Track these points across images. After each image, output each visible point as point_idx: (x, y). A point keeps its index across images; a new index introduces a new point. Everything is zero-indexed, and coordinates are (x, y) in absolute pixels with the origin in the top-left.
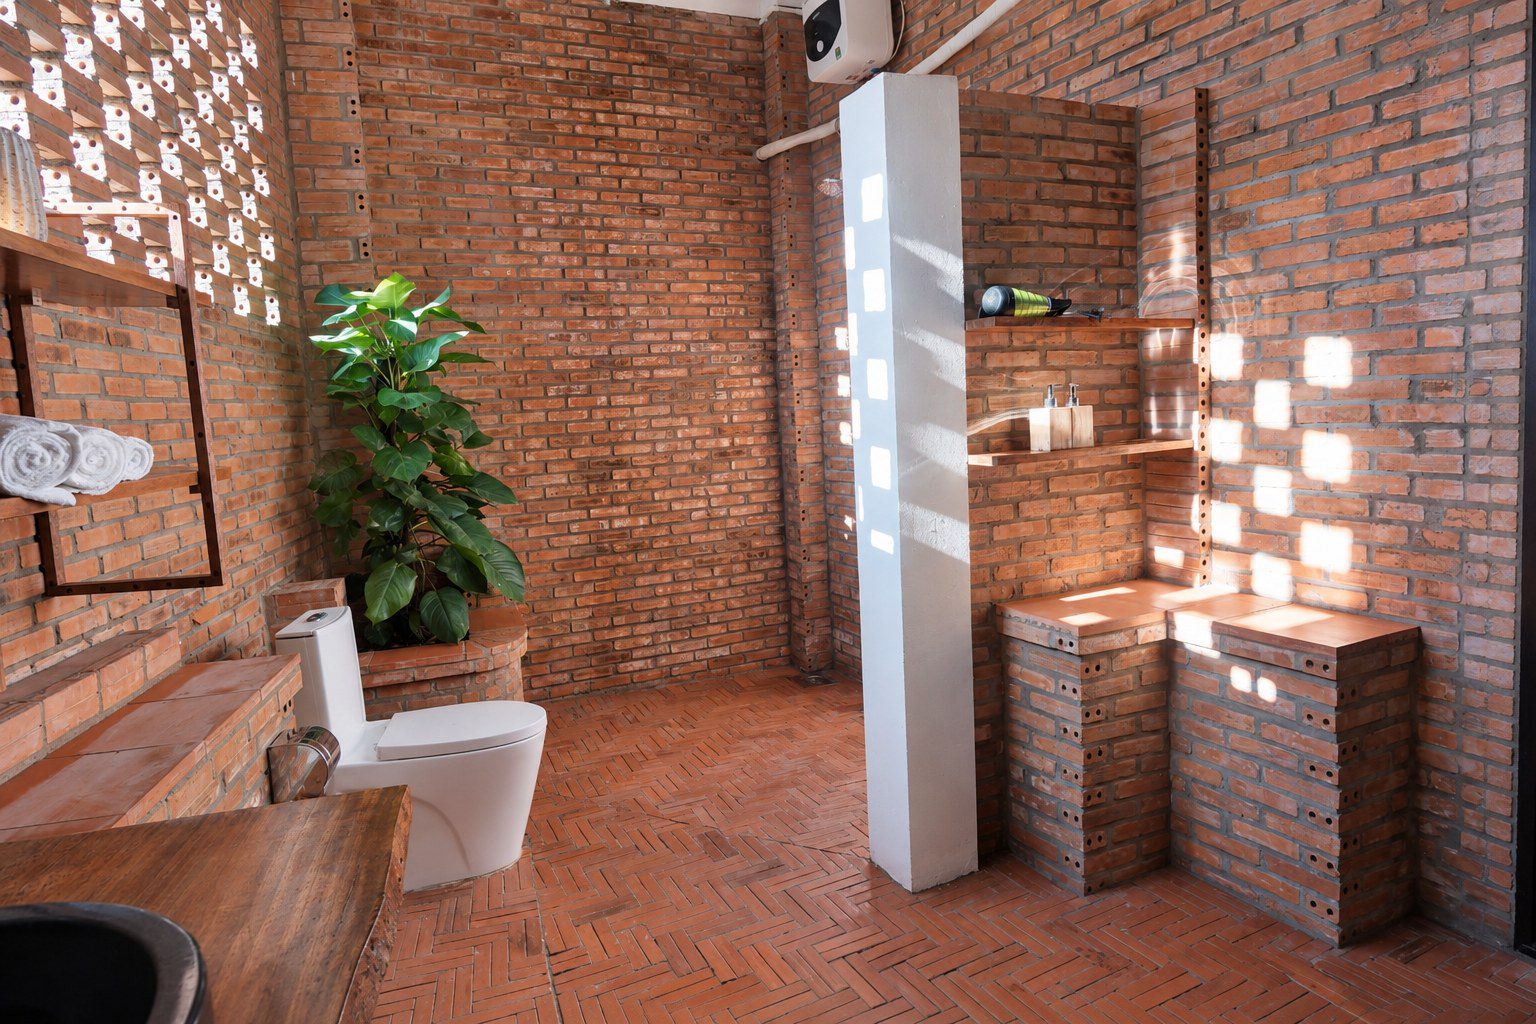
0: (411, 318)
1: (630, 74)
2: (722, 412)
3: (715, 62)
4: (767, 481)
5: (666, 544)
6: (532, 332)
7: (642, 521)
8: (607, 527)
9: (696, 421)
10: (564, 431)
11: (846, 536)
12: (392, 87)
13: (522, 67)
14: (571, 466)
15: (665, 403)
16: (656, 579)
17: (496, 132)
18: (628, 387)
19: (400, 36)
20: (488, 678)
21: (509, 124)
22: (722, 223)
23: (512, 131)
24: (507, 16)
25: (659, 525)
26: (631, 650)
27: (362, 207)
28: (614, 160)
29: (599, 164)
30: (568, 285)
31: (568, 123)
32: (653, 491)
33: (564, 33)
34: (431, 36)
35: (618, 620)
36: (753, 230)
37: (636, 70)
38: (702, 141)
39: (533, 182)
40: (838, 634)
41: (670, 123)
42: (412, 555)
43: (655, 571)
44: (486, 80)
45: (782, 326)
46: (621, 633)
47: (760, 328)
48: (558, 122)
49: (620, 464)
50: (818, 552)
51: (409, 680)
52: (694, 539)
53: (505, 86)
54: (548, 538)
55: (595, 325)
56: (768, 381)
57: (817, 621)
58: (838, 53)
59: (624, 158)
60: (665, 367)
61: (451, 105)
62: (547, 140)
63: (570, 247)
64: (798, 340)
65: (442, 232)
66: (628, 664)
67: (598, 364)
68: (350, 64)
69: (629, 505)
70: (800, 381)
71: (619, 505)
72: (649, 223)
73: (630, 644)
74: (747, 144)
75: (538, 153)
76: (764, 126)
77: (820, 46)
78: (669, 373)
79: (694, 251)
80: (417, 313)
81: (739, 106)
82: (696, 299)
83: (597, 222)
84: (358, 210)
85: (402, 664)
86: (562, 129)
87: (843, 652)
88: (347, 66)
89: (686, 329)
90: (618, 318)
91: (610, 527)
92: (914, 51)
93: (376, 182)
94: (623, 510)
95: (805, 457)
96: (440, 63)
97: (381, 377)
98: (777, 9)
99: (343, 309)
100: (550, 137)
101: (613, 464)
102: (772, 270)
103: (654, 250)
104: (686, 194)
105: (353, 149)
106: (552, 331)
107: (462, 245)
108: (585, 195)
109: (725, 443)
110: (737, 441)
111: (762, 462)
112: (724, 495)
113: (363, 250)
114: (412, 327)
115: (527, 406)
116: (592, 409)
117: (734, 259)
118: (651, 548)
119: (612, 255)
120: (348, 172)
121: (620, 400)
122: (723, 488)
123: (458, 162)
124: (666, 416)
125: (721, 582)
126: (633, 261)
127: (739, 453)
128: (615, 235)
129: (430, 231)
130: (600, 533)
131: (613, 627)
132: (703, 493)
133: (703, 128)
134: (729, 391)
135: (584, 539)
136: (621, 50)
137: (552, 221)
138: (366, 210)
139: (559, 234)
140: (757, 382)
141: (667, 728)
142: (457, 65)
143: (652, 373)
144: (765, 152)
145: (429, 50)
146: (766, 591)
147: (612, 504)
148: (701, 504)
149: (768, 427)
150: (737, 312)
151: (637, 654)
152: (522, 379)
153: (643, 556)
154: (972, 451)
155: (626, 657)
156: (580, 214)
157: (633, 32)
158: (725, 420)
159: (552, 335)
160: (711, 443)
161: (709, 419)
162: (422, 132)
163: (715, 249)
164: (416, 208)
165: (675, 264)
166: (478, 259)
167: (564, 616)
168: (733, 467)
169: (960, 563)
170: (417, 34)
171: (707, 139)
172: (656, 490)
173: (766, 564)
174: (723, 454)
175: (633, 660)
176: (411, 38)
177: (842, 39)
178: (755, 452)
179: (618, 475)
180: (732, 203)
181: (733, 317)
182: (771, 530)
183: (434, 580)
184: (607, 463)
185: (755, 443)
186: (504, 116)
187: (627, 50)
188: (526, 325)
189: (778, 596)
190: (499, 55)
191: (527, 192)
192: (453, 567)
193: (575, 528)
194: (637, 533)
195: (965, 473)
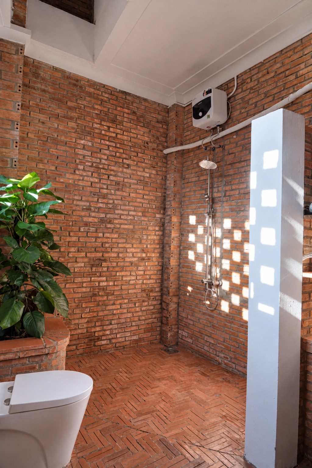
0: (36, 193)
1: (123, 116)
2: (144, 243)
3: (152, 117)
4: (158, 271)
5: (118, 293)
6: (77, 205)
7: (111, 283)
8: (97, 285)
9: (135, 246)
10: (85, 246)
11: (188, 294)
12: (33, 104)
13: (85, 106)
14: (86, 260)
15: (124, 238)
16: (114, 307)
17: (73, 128)
18: (110, 230)
19: (39, 85)
20: (54, 355)
21: (77, 126)
22: (150, 174)
23: (78, 128)
24: (81, 87)
25: (117, 285)
26: (101, 336)
27: (16, 146)
28: (114, 145)
29: (109, 146)
30: (92, 189)
31: (99, 129)
32: (116, 272)
33: (101, 97)
34: (51, 88)
35: (97, 324)
36: (161, 178)
37: (125, 115)
38: (146, 144)
39: (84, 148)
40: (180, 332)
41: (135, 136)
42: (23, 296)
43: (114, 304)
44: (70, 108)
45: (169, 213)
46: (98, 329)
47: (160, 213)
48: (96, 128)
49: (105, 261)
50: (175, 299)
51: (17, 357)
52: (130, 291)
53: (77, 112)
54: (73, 288)
55: (101, 205)
56: (161, 233)
57: (173, 326)
58: (209, 116)
59: (118, 145)
60: (126, 224)
61: (56, 115)
62: (91, 134)
63: (95, 175)
64: (175, 219)
65: (46, 161)
66: (100, 342)
67: (102, 221)
68: (20, 90)
69: (107, 277)
70: (174, 234)
71: (103, 276)
72: (125, 170)
73: (101, 334)
74: (160, 148)
75: (87, 138)
76: (167, 142)
77: (200, 114)
78: (126, 227)
79: (139, 183)
80: (38, 191)
81: (159, 134)
82: (138, 200)
83: (106, 167)
84: (15, 147)
85: (15, 349)
86: (97, 131)
87: (182, 339)
88: (18, 91)
89: (134, 211)
90: (110, 204)
91: (99, 285)
92: (234, 120)
93: (22, 139)
94: (104, 279)
95: (173, 262)
96: (54, 99)
97: (18, 216)
98: (177, 103)
99: (6, 185)
100: (92, 133)
101: (103, 260)
102: (165, 193)
103: (126, 180)
104: (138, 162)
105: (16, 123)
106: (85, 206)
107: (53, 168)
108: (103, 156)
109: (144, 255)
110: (148, 255)
111: (156, 263)
112: (142, 275)
113: (14, 163)
114: (36, 196)
115: (72, 234)
116: (97, 238)
117: (153, 187)
118: (113, 294)
119: (111, 180)
120: (12, 132)
121: (107, 235)
122: (142, 273)
123: (56, 136)
124: (124, 243)
125: (138, 309)
126: (118, 183)
127: (149, 259)
128: (112, 173)
129: (41, 161)
130: (94, 288)
131: (95, 326)
132: (134, 274)
133: (147, 139)
134: (148, 235)
135: (88, 290)
136: (121, 107)
137: (90, 164)
138: (18, 148)
139: (92, 169)
140: (157, 233)
141: (121, 374)
142: (60, 101)
143: (120, 226)
144: (166, 151)
145: (49, 93)
146: (153, 313)
147: (100, 276)
148: (133, 278)
149: (159, 250)
150: (153, 207)
151: (104, 338)
152: (71, 223)
153: (110, 297)
154: (305, 271)
155: (99, 339)
156: (100, 163)
157: (125, 102)
158: (145, 246)
159: (84, 207)
160: (139, 255)
161: (138, 245)
162: (43, 123)
163: (147, 183)
164: (37, 151)
165: (132, 187)
166: (59, 175)
167: (77, 321)
168: (146, 265)
169: (296, 319)
170: (46, 87)
171: (147, 143)
172: (118, 271)
173: (155, 303)
174: (143, 259)
175: (102, 340)
176: (43, 87)
177: (211, 112)
178: (154, 259)
179: (104, 264)
180: (154, 167)
181: (151, 208)
182: (157, 289)
183: (31, 307)
184: (100, 260)
185: (154, 256)
186: (76, 123)
187: (123, 108)
188: (75, 202)
189: (158, 315)
190: (77, 100)
191: (81, 152)
192: (40, 302)
193: (85, 285)
194: (108, 288)
195: (301, 279)
